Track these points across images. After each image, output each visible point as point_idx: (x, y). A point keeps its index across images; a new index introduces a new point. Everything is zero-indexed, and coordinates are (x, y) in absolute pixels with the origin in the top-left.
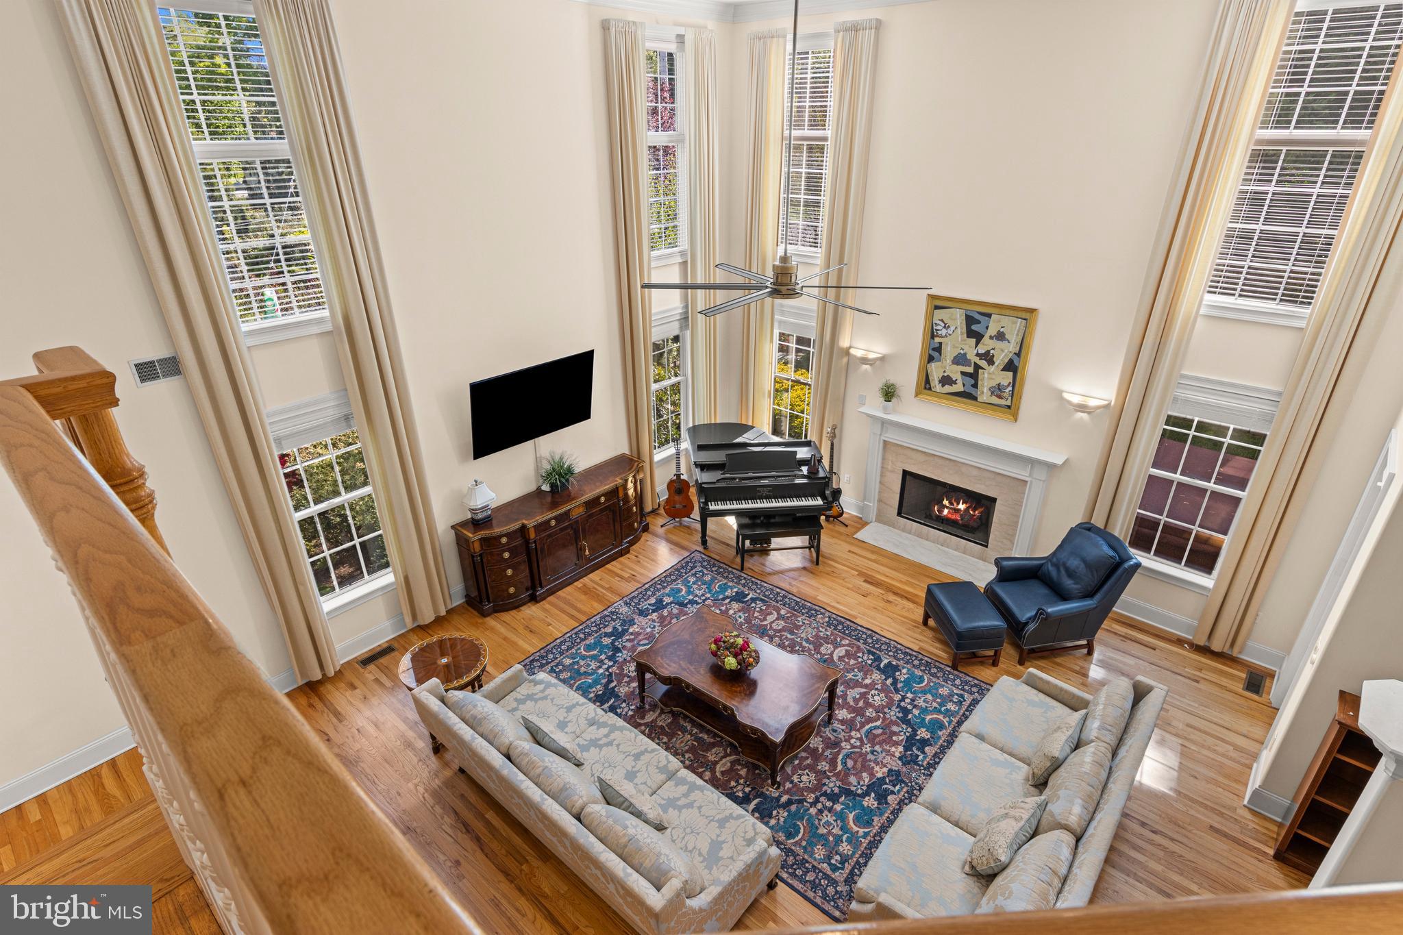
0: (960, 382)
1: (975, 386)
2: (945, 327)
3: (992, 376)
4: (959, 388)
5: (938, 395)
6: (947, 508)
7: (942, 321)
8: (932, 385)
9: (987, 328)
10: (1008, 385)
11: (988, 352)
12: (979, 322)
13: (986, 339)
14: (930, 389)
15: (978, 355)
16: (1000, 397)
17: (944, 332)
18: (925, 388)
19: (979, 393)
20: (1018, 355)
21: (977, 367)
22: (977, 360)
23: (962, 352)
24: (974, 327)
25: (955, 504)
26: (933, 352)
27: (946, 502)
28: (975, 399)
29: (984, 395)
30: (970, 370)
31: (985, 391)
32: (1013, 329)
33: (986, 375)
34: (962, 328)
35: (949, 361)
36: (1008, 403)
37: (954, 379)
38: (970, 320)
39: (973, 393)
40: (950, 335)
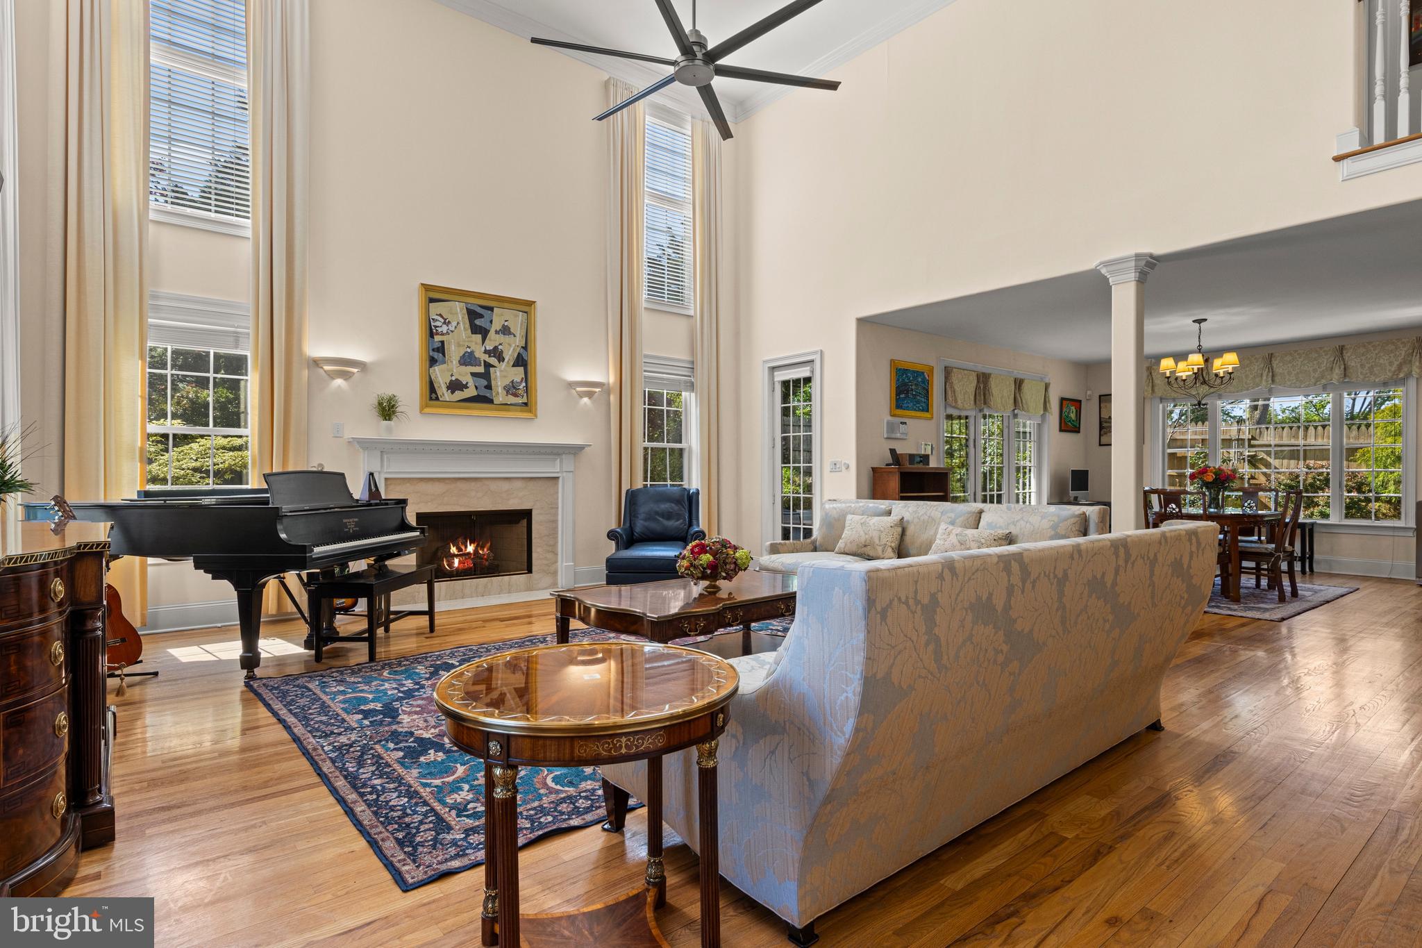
0: (471, 384)
1: (489, 387)
2: (445, 323)
3: (504, 374)
4: (471, 392)
5: (449, 404)
6: (457, 556)
7: (441, 315)
8: (439, 393)
9: (491, 322)
10: (522, 381)
11: (496, 348)
12: (481, 316)
13: (492, 334)
14: (437, 399)
15: (486, 352)
16: (516, 395)
17: (444, 329)
18: (431, 399)
19: (494, 394)
20: (525, 348)
21: (488, 366)
22: (486, 357)
23: (469, 350)
24: (478, 322)
25: (463, 548)
26: (435, 353)
27: (453, 550)
28: (490, 401)
29: (500, 396)
30: (481, 369)
31: (500, 391)
32: (516, 322)
33: (498, 373)
34: (464, 324)
35: (455, 362)
36: (525, 400)
37: (464, 383)
38: (472, 315)
39: (488, 395)
40: (452, 331)
